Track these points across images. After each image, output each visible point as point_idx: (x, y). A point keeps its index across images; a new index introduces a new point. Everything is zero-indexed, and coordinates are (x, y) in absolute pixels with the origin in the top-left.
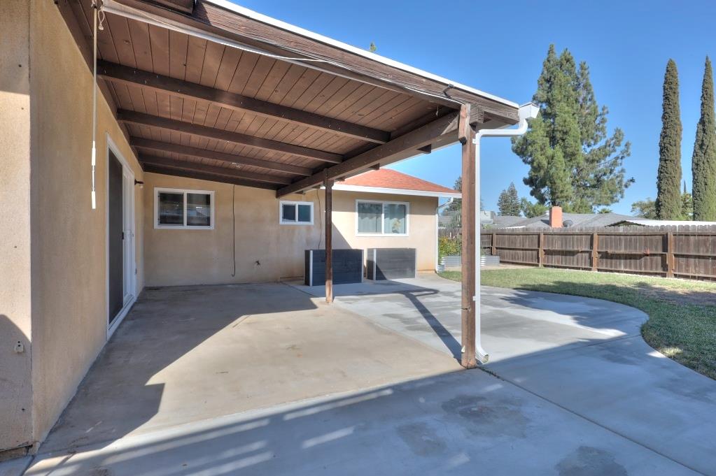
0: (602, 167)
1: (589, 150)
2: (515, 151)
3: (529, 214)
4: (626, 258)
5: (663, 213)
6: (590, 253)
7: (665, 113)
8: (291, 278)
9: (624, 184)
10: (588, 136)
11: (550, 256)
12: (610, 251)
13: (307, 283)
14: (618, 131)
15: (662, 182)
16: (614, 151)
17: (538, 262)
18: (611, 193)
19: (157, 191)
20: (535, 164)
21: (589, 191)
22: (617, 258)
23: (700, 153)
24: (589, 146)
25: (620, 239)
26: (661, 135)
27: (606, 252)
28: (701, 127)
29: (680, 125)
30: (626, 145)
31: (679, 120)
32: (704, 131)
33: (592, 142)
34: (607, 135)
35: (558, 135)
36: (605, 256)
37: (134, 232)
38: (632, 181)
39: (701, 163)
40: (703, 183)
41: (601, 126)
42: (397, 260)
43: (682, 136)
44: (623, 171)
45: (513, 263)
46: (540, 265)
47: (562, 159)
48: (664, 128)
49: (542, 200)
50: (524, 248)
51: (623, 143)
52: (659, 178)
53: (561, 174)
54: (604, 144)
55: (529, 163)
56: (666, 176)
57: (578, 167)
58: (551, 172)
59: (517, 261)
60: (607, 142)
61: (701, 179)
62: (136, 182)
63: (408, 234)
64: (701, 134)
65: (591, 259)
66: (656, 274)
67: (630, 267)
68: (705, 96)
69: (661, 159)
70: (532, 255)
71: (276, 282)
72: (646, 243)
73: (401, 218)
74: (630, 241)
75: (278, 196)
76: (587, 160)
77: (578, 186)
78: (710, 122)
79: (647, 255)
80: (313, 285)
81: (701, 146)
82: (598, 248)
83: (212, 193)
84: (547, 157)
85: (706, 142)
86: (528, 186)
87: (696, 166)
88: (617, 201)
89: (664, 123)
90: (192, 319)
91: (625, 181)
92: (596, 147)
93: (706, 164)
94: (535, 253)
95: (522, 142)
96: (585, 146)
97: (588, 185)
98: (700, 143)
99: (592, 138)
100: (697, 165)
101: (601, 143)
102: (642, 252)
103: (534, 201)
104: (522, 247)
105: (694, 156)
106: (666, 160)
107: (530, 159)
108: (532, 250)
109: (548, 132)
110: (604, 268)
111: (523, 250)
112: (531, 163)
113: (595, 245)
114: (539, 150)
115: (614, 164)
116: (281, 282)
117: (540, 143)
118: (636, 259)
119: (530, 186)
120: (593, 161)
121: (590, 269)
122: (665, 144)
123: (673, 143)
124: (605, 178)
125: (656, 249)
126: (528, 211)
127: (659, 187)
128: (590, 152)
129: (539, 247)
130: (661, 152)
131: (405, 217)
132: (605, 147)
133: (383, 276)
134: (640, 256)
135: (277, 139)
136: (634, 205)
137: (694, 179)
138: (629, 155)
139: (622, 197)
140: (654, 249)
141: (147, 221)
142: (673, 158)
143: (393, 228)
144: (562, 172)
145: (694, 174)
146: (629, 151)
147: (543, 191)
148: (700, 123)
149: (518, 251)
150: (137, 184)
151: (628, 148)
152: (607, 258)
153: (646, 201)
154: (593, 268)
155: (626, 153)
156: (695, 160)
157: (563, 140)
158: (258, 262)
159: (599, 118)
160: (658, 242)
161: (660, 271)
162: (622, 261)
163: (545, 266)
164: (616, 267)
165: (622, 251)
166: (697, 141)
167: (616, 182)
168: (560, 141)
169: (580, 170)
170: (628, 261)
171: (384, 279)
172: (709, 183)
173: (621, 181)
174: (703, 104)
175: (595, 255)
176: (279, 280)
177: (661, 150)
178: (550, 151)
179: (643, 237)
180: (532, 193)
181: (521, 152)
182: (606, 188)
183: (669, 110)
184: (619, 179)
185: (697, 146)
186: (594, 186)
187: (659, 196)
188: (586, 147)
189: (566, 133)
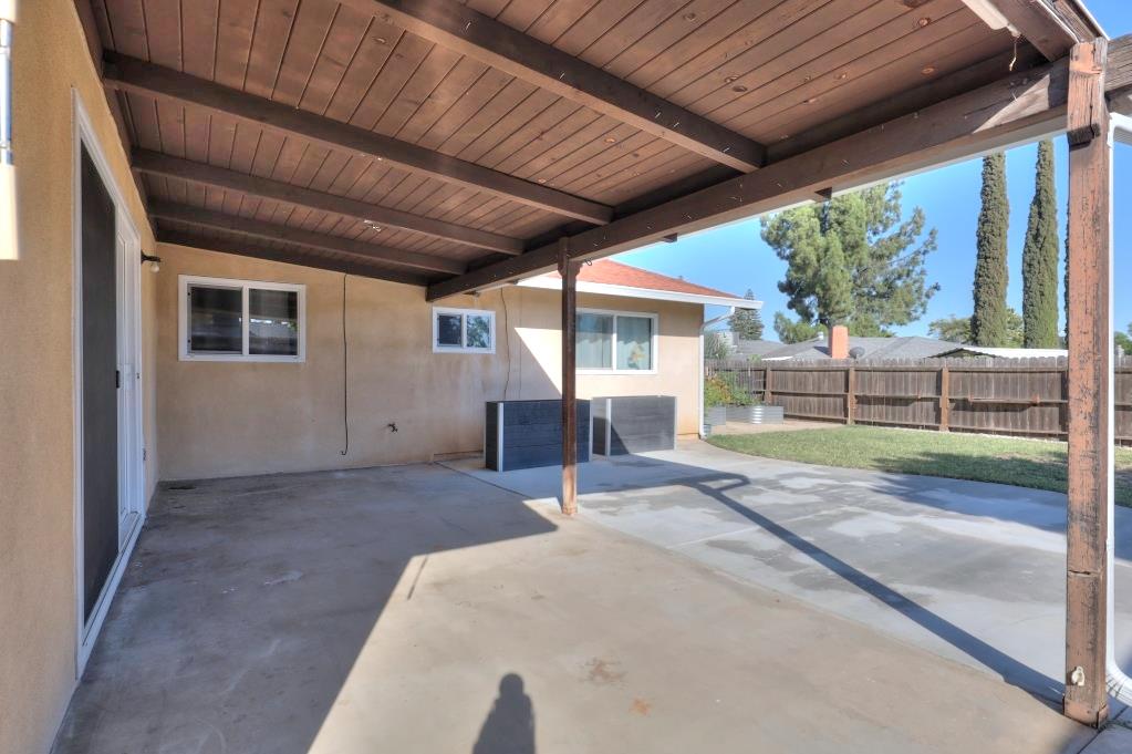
0: (895, 266)
1: (875, 239)
2: (767, 239)
3: (787, 338)
4: (998, 410)
5: (982, 336)
6: (937, 402)
7: (986, 186)
8: (453, 456)
9: (925, 292)
10: (875, 217)
11: (866, 407)
12: (971, 398)
13: (491, 465)
14: (918, 212)
15: (981, 290)
16: (912, 242)
17: (846, 415)
18: (907, 306)
19: (185, 282)
20: (798, 260)
21: (876, 303)
22: (982, 410)
23: (1034, 248)
24: (875, 233)
25: (987, 378)
26: (980, 220)
27: (965, 401)
28: (1035, 208)
29: (1007, 205)
30: (931, 233)
31: (1005, 198)
32: (1040, 214)
33: (881, 228)
34: (901, 217)
35: (833, 215)
36: (963, 406)
37: (139, 368)
38: (937, 288)
39: (1035, 263)
40: (1038, 293)
41: (893, 203)
42: (643, 418)
43: (1010, 222)
44: (923, 272)
45: (801, 418)
46: (849, 420)
47: (841, 253)
48: (984, 209)
49: (807, 315)
50: (821, 393)
51: (925, 231)
52: (977, 285)
53: (839, 276)
54: (897, 231)
55: (787, 258)
56: (985, 282)
57: (860, 265)
58: (824, 271)
59: (809, 415)
60: (902, 228)
61: (1035, 286)
62: (144, 258)
63: (655, 369)
64: (1036, 220)
65: (938, 410)
66: (1050, 436)
67: (1005, 425)
68: (1042, 162)
69: (979, 257)
70: (835, 403)
71: (427, 463)
72: (1032, 384)
73: (643, 342)
74: (1006, 381)
75: (430, 297)
76: (872, 255)
77: (860, 295)
78: (1048, 202)
79: (1035, 405)
80: (504, 470)
81: (1036, 237)
82: (950, 393)
83: (300, 289)
84: (816, 250)
85: (1043, 232)
86: (785, 294)
87: (1028, 267)
88: (917, 318)
89: (984, 202)
90: (294, 575)
91: (926, 288)
92: (886, 235)
93: (1043, 265)
94: (839, 401)
95: (776, 224)
96: (869, 234)
97: (874, 293)
98: (1034, 232)
99: (880, 221)
100: (1030, 265)
101: (894, 229)
102: (1027, 400)
103: (794, 317)
104: (816, 392)
105: (1025, 252)
106: (986, 258)
107: (788, 252)
108: (835, 396)
109: (816, 210)
110: (960, 426)
111: (818, 395)
112: (791, 258)
113: (945, 388)
114: (804, 237)
115: (914, 261)
116: (436, 463)
117: (806, 225)
118: (1016, 411)
119: (790, 294)
120: (881, 257)
121: (937, 429)
122: (985, 233)
123: (996, 232)
124: (899, 283)
125: (1051, 395)
126: (785, 334)
127: (977, 299)
128: (877, 243)
129: (847, 391)
130: (980, 245)
131: (650, 340)
132: (899, 235)
133: (624, 447)
134: (1023, 407)
135: (487, 162)
136: (932, 325)
137: (1025, 286)
138: (934, 248)
139: (924, 312)
140: (1047, 395)
141: (163, 343)
142: (996, 254)
143: (630, 359)
144: (839, 272)
145: (1025, 279)
146: (936, 242)
147: (807, 301)
148: (1034, 203)
149: (811, 399)
150: (147, 262)
151: (933, 238)
152: (964, 409)
153: (948, 320)
154: (941, 426)
155: (931, 245)
156: (1028, 259)
157: (840, 224)
158: (393, 427)
159: (890, 191)
160: (1053, 383)
161: (1057, 431)
162: (992, 414)
163: (857, 422)
164: (981, 424)
165: (992, 398)
166: (1030, 229)
167: (914, 288)
168: (835, 225)
169: (862, 270)
170: (1002, 414)
171: (625, 452)
172: (1046, 293)
173: (920, 288)
174: (1038, 174)
175: (945, 404)
176: (432, 459)
177: (979, 242)
178: (821, 240)
179: (1027, 375)
180: (791, 305)
181: (775, 240)
182: (900, 298)
183: (990, 183)
184: (917, 285)
185: (1030, 237)
186: (881, 296)
187: (976, 311)
188: (871, 235)
189: (843, 212)
